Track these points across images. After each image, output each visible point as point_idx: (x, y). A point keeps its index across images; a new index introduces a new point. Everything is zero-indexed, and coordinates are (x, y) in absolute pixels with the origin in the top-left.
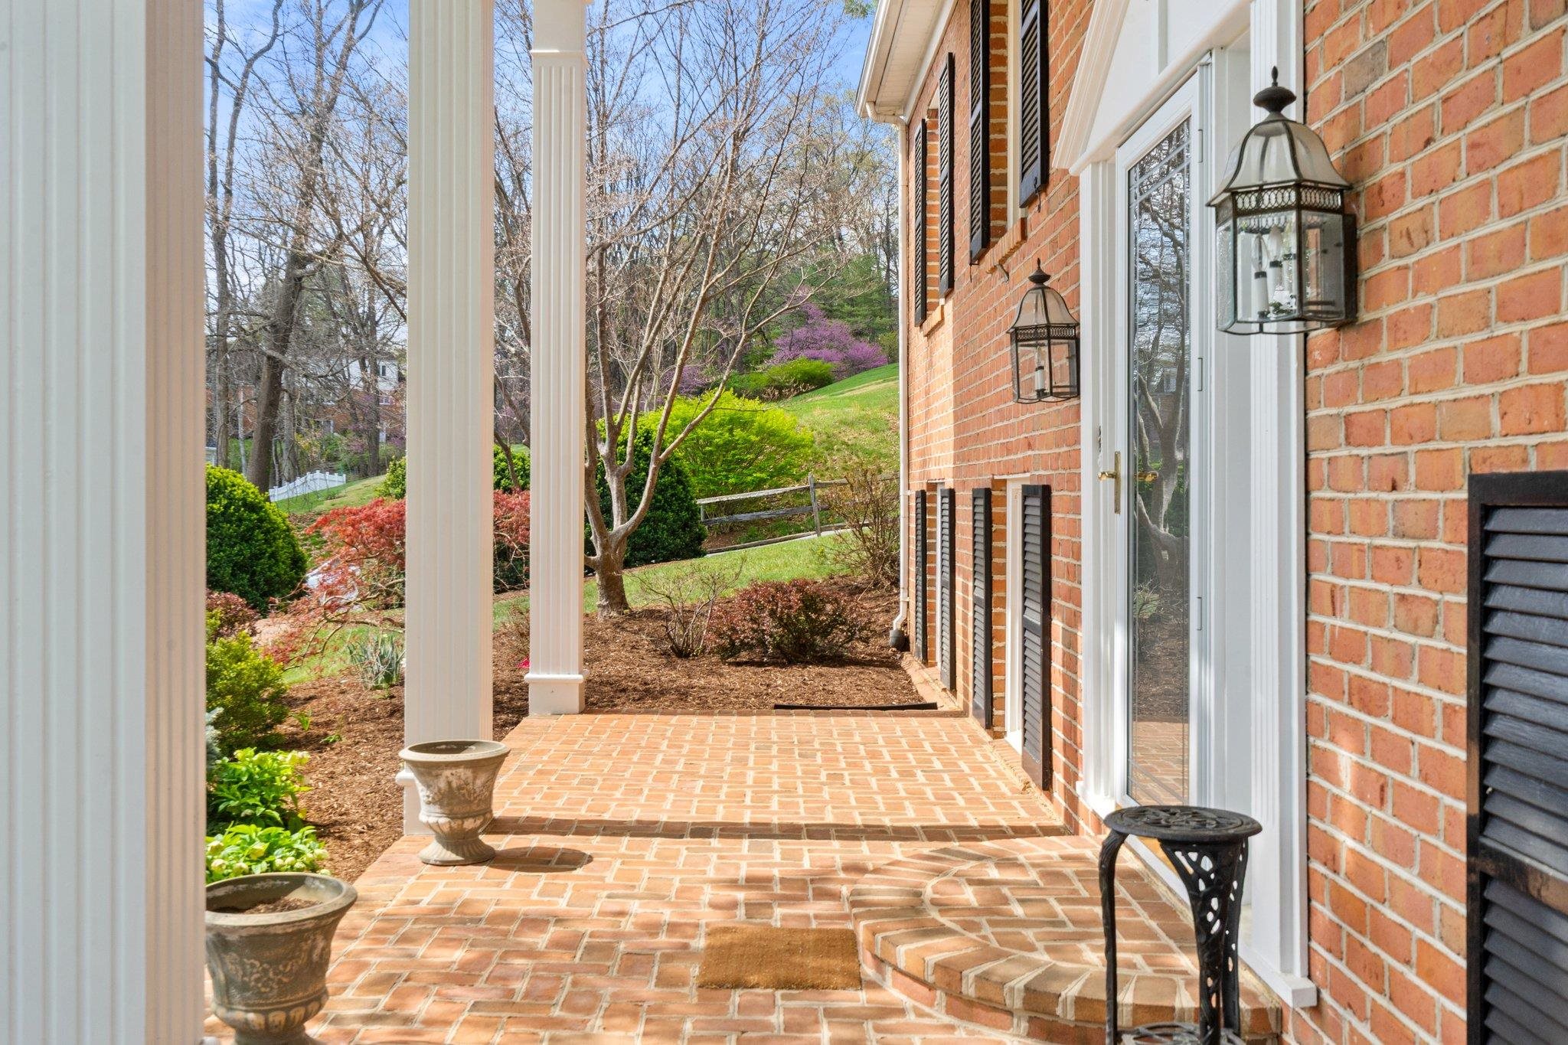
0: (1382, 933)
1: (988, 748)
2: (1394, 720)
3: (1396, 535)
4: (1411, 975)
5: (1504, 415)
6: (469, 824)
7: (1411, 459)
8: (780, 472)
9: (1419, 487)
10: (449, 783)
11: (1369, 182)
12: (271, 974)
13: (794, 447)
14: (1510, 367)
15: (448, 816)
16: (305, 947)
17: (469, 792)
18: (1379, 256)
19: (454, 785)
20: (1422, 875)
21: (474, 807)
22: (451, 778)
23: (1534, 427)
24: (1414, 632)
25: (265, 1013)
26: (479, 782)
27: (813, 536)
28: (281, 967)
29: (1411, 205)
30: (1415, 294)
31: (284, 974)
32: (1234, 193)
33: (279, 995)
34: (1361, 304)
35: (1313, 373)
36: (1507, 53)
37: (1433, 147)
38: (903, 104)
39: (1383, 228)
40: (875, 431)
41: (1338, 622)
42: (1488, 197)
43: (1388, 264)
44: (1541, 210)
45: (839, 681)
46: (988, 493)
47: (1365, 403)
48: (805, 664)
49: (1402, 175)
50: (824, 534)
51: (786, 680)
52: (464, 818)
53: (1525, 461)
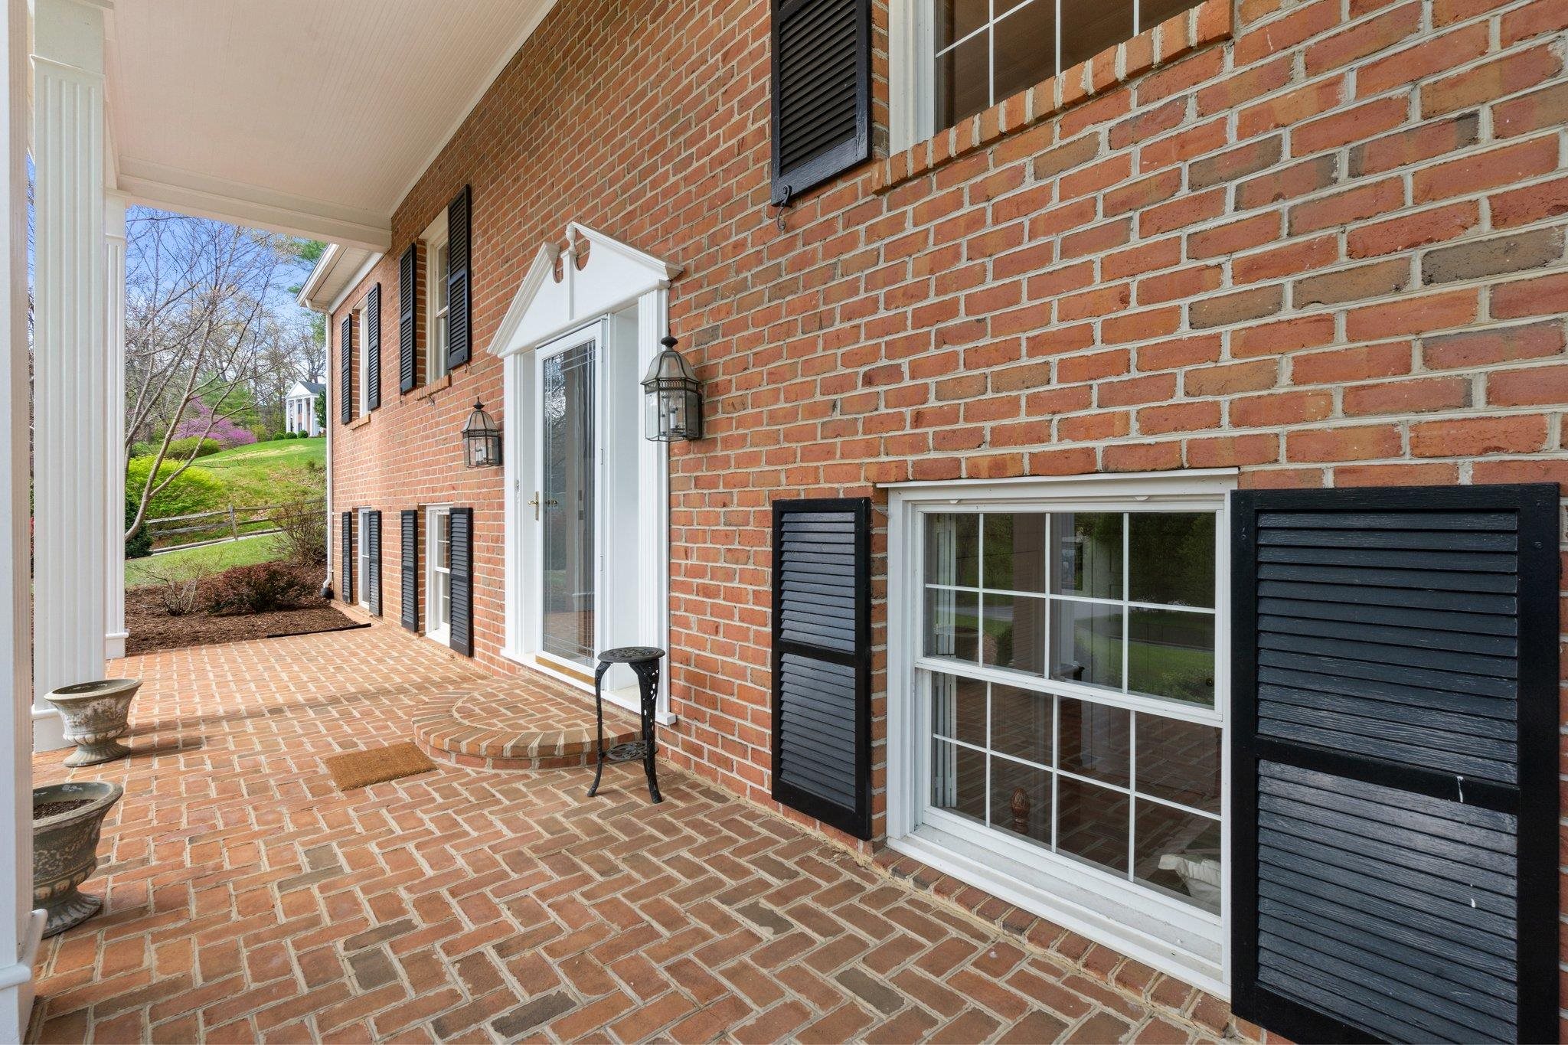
0: (716, 685)
1: (418, 642)
2: (724, 599)
3: (725, 525)
4: (734, 699)
5: (787, 478)
6: (112, 734)
7: (735, 495)
8: (197, 503)
9: (739, 505)
10: (95, 711)
11: (709, 382)
12: (58, 857)
13: (210, 489)
14: (791, 459)
15: (93, 732)
16: (88, 830)
17: (112, 713)
18: (716, 411)
19: (100, 711)
20: (740, 658)
21: (116, 723)
22: (97, 706)
23: (804, 482)
24: (737, 563)
25: (51, 885)
26: (120, 706)
27: (232, 540)
28: (67, 850)
29: (734, 393)
30: (737, 429)
31: (69, 853)
32: (658, 380)
33: (64, 869)
34: (705, 431)
35: (673, 459)
36: (788, 341)
37: (748, 372)
38: (330, 303)
39: (718, 401)
40: (261, 480)
41: (689, 562)
42: (779, 394)
43: (720, 416)
44: (806, 401)
45: (298, 618)
46: (415, 512)
47: (707, 470)
48: (272, 611)
49: (730, 381)
50: (240, 539)
51: (262, 621)
52: (107, 730)
53: (799, 495)
